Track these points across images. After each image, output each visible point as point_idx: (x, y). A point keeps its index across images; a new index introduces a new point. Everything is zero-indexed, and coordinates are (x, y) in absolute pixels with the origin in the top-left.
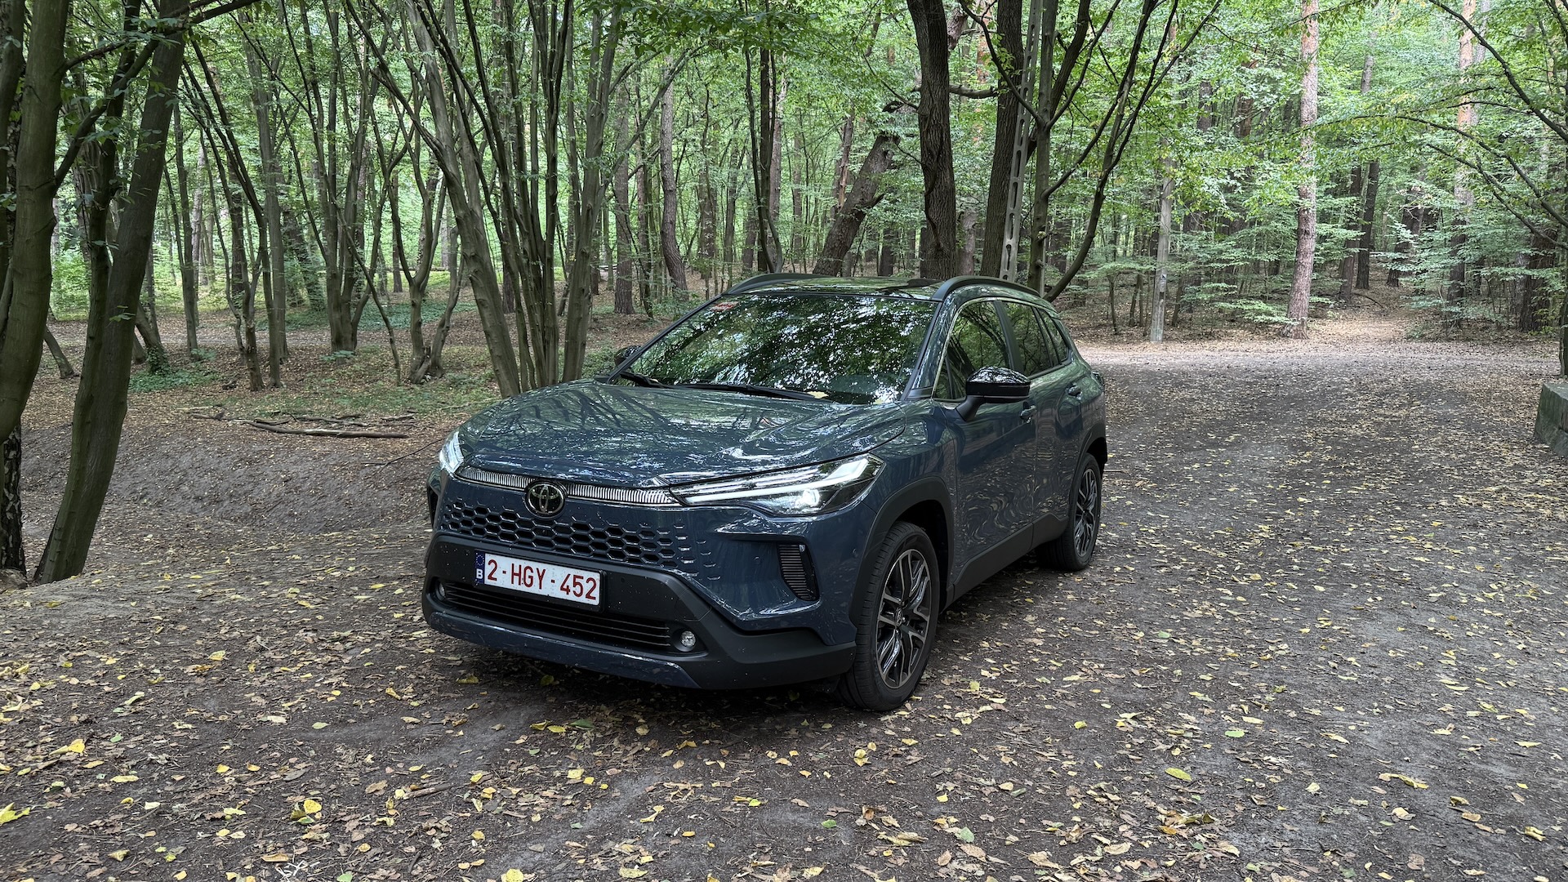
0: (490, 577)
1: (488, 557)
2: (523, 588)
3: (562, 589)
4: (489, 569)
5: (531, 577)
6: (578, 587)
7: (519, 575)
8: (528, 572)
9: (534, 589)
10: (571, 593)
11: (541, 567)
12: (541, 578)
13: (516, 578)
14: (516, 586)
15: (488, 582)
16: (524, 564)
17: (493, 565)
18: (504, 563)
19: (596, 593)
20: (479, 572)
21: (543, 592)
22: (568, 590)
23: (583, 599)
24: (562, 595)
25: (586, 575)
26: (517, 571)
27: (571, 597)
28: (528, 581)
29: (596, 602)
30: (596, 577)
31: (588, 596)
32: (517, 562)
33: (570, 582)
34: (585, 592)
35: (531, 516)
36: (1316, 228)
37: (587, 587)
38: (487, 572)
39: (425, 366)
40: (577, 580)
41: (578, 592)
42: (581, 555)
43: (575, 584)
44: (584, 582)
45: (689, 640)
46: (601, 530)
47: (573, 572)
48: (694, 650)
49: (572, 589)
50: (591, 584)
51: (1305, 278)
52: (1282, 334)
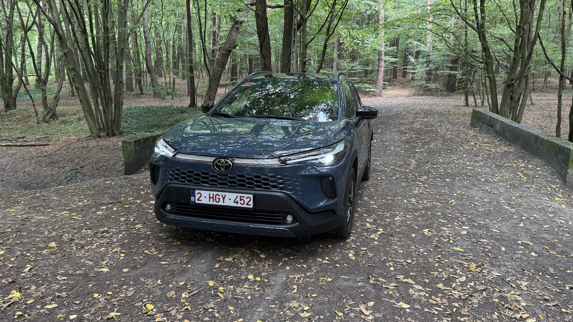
0: (198, 200)
1: (197, 192)
2: (215, 203)
3: (234, 202)
4: (197, 196)
5: (219, 199)
6: (242, 201)
7: (213, 198)
8: (217, 197)
9: (221, 203)
10: (239, 204)
11: (224, 194)
12: (224, 198)
13: (211, 199)
14: (211, 203)
15: (197, 202)
16: (215, 193)
17: (199, 195)
18: (205, 193)
19: (251, 203)
20: (192, 199)
21: (225, 204)
22: (237, 203)
23: (245, 206)
24: (235, 205)
25: (246, 196)
26: (211, 196)
27: (239, 205)
28: (218, 200)
29: (251, 206)
30: (251, 196)
31: (247, 204)
32: (212, 193)
33: (238, 199)
34: (246, 203)
35: (216, 173)
36: (383, 57)
37: (247, 201)
38: (197, 198)
39: (49, 115)
40: (242, 198)
41: (242, 203)
42: (241, 187)
43: (241, 200)
44: (245, 199)
45: (289, 218)
46: (251, 177)
47: (240, 195)
48: (293, 222)
49: (239, 202)
50: (249, 199)
51: (381, 75)
52: (374, 95)
